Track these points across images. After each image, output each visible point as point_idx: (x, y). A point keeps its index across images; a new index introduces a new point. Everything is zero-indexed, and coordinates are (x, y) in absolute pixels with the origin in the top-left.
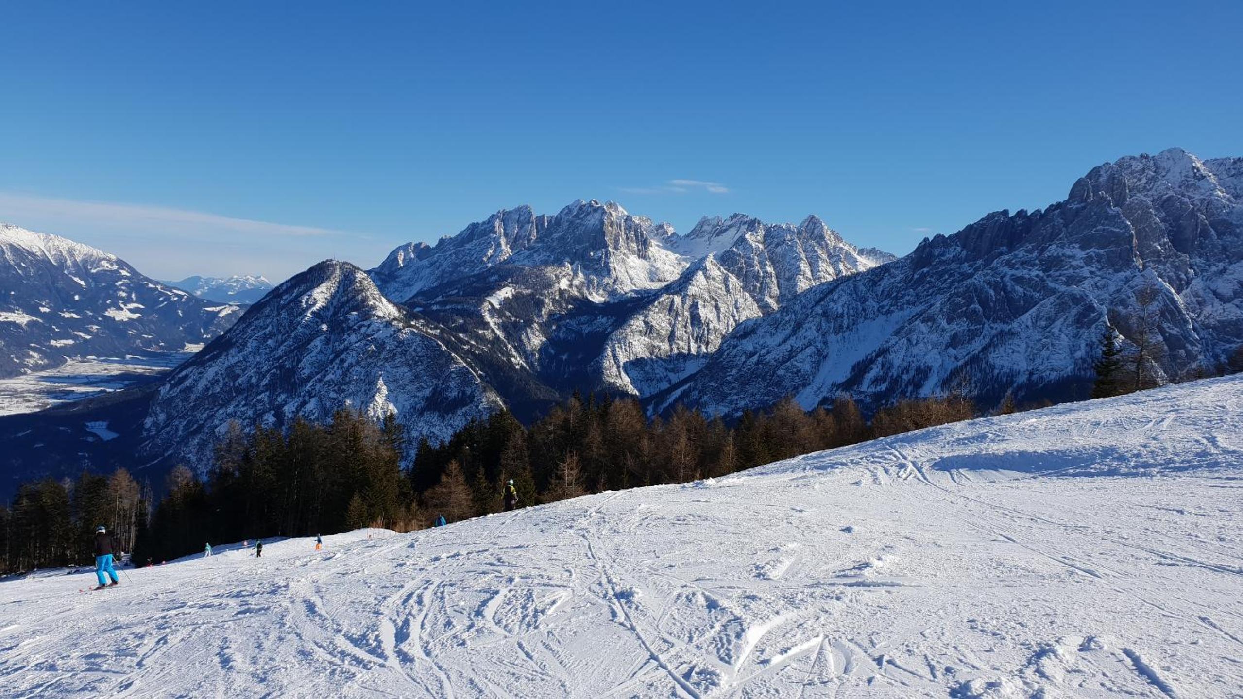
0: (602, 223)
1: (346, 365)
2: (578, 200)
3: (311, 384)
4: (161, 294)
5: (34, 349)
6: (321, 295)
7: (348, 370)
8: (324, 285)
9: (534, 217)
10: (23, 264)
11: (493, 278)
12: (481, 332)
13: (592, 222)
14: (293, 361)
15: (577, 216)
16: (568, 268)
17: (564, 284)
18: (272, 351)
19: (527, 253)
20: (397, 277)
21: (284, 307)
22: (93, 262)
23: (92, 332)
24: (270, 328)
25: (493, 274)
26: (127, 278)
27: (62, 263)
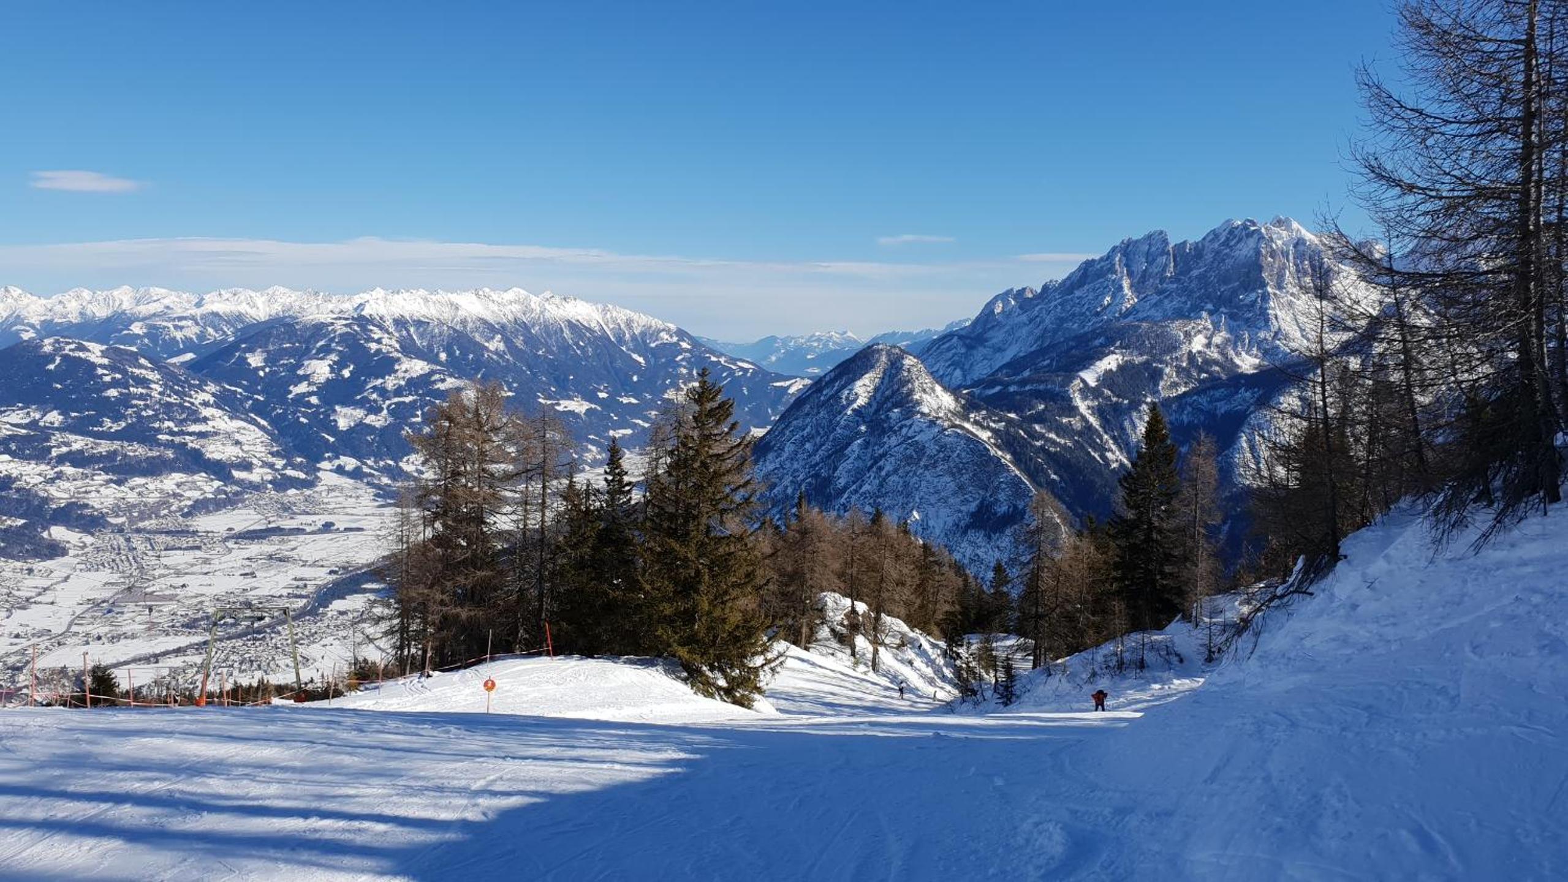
0: (1258, 253)
1: (883, 473)
2: (1228, 221)
3: (846, 496)
4: (725, 368)
5: (593, 442)
6: (863, 389)
7: (884, 480)
8: (867, 376)
9: (1171, 245)
10: (581, 343)
11: (1097, 342)
12: (1065, 420)
13: (1245, 252)
14: (829, 469)
15: (1226, 243)
16: (1206, 321)
17: (1198, 344)
18: (810, 456)
19: (1156, 298)
20: (986, 341)
21: (824, 403)
22: (652, 335)
23: (650, 419)
24: (808, 430)
25: (1099, 335)
26: (687, 351)
27: (621, 339)
